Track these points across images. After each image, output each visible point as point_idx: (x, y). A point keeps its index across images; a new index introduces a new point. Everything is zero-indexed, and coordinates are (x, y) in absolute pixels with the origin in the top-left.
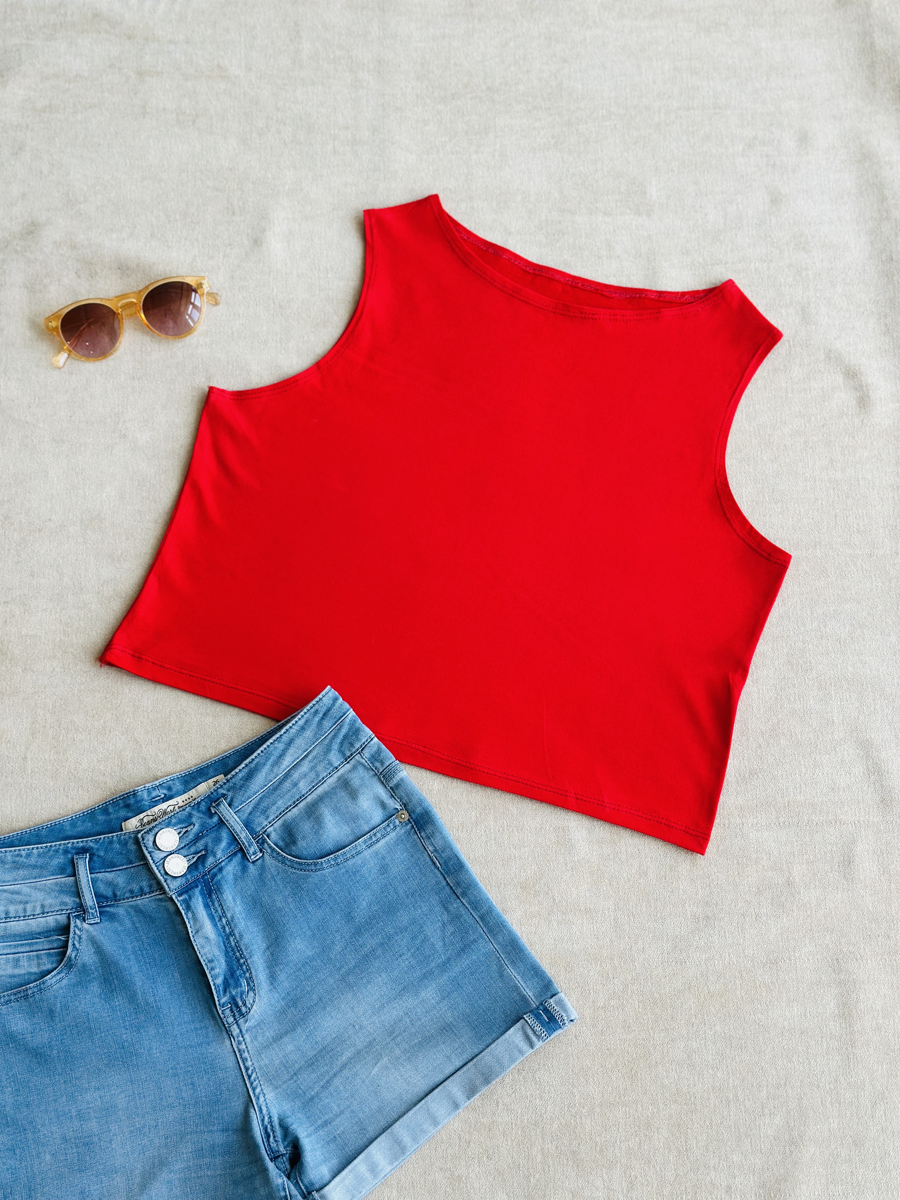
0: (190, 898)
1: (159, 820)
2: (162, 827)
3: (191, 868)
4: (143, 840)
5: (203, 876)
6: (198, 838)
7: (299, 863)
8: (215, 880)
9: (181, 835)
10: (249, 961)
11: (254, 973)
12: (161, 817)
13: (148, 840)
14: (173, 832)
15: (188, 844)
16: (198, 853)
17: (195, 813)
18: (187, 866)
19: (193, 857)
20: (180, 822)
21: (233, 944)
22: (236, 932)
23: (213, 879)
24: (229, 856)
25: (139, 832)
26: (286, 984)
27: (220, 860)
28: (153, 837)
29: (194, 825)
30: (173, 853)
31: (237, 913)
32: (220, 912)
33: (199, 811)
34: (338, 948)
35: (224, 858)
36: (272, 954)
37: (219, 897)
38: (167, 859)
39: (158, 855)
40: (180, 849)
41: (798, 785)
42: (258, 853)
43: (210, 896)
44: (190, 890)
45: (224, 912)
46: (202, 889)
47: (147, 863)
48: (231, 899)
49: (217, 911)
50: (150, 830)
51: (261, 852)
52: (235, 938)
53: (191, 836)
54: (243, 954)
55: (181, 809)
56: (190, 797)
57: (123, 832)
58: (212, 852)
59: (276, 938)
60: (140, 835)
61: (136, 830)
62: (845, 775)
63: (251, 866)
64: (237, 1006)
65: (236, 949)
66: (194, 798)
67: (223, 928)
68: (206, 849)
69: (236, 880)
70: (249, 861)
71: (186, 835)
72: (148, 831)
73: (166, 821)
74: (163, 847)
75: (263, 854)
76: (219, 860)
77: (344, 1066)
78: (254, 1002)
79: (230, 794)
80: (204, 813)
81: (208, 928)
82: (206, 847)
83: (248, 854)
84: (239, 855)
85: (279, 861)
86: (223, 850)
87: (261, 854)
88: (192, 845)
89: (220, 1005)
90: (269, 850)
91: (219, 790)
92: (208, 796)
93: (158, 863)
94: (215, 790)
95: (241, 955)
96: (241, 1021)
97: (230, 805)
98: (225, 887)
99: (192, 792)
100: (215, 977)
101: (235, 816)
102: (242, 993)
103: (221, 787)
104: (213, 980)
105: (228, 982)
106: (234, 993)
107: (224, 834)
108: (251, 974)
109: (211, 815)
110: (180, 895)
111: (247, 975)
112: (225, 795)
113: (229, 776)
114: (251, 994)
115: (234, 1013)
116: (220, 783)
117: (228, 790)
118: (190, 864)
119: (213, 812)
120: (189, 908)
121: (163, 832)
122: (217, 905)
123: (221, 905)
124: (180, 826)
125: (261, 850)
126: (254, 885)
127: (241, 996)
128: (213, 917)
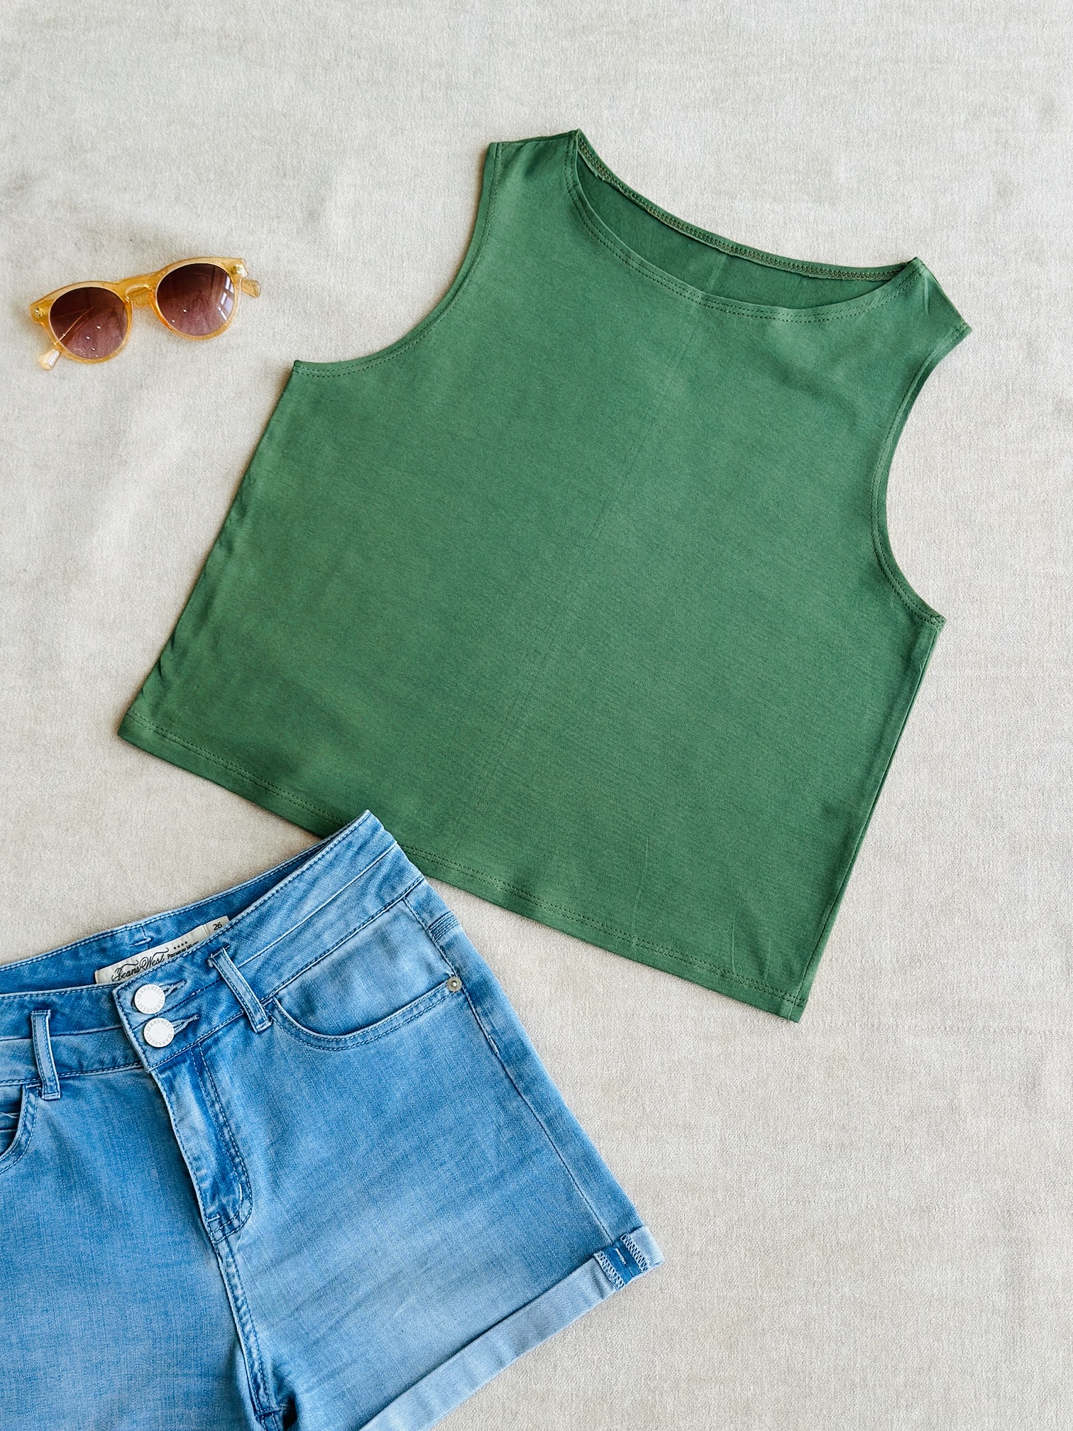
0: (175, 1076)
1: (142, 973)
2: (144, 982)
3: (179, 1037)
4: (119, 997)
5: (193, 1048)
6: (189, 999)
7: (317, 1039)
8: (209, 1053)
9: (168, 993)
10: (246, 1161)
11: (251, 1175)
12: (145, 967)
13: (125, 999)
14: (157, 990)
15: (176, 1006)
16: (189, 1018)
17: (186, 965)
18: (173, 1034)
19: (183, 1023)
20: (168, 976)
21: (227, 1137)
22: (231, 1122)
23: (206, 1051)
24: (228, 1024)
25: (115, 986)
26: (292, 1193)
27: (217, 1029)
28: (132, 996)
29: (186, 982)
30: (157, 1017)
31: (235, 1097)
32: (213, 1095)
33: (193, 964)
34: (362, 1149)
35: (221, 1026)
36: (276, 1154)
37: (213, 1076)
38: (148, 1024)
39: (137, 1019)
40: (165, 1012)
41: (973, 979)
42: (266, 1022)
43: (201, 1074)
44: (175, 1065)
45: (218, 1096)
46: (191, 1064)
47: (122, 1027)
48: (227, 1078)
49: (209, 1094)
50: (129, 985)
51: (270, 1021)
52: (231, 1130)
53: (181, 996)
54: (239, 1151)
55: (171, 959)
56: (184, 943)
57: (95, 986)
58: (207, 1018)
59: (284, 1132)
60: (115, 992)
61: (112, 983)
62: (1037, 969)
63: (256, 1037)
64: (228, 1218)
65: (231, 1145)
66: (188, 944)
67: (216, 1116)
69: (235, 1054)
70: (253, 1031)
71: (174, 993)
72: (125, 986)
73: (150, 975)
74: (143, 1008)
75: (272, 1024)
76: (215, 1028)
77: (359, 1304)
78: (250, 1214)
79: (234, 944)
80: (199, 967)
81: (196, 1115)
82: (200, 1010)
83: (253, 1022)
84: (242, 1023)
85: (292, 1034)
86: (221, 1016)
87: (270, 1024)
88: (181, 1008)
89: (205, 1215)
90: (280, 1019)
91: (220, 938)
92: (207, 944)
93: (136, 1029)
94: (215, 938)
95: (236, 1152)
96: (232, 1238)
97: (233, 958)
98: (221, 1063)
99: (187, 936)
100: (201, 1180)
101: (239, 973)
102: (235, 1202)
103: (224, 933)
104: (198, 1184)
105: (217, 1186)
106: (224, 1201)
107: (224, 995)
108: (248, 1177)
109: (208, 970)
110: (162, 1072)
111: (243, 1178)
112: (228, 944)
113: (234, 921)
114: (247, 1203)
115: (224, 1227)
116: (222, 929)
117: (232, 939)
118: (178, 1031)
119: (211, 966)
120: (172, 1089)
121: (145, 989)
122: (209, 1086)
123: (214, 1086)
124: (167, 982)
125: (270, 1019)
126: (259, 1063)
127: (234, 1205)
128: (204, 1101)
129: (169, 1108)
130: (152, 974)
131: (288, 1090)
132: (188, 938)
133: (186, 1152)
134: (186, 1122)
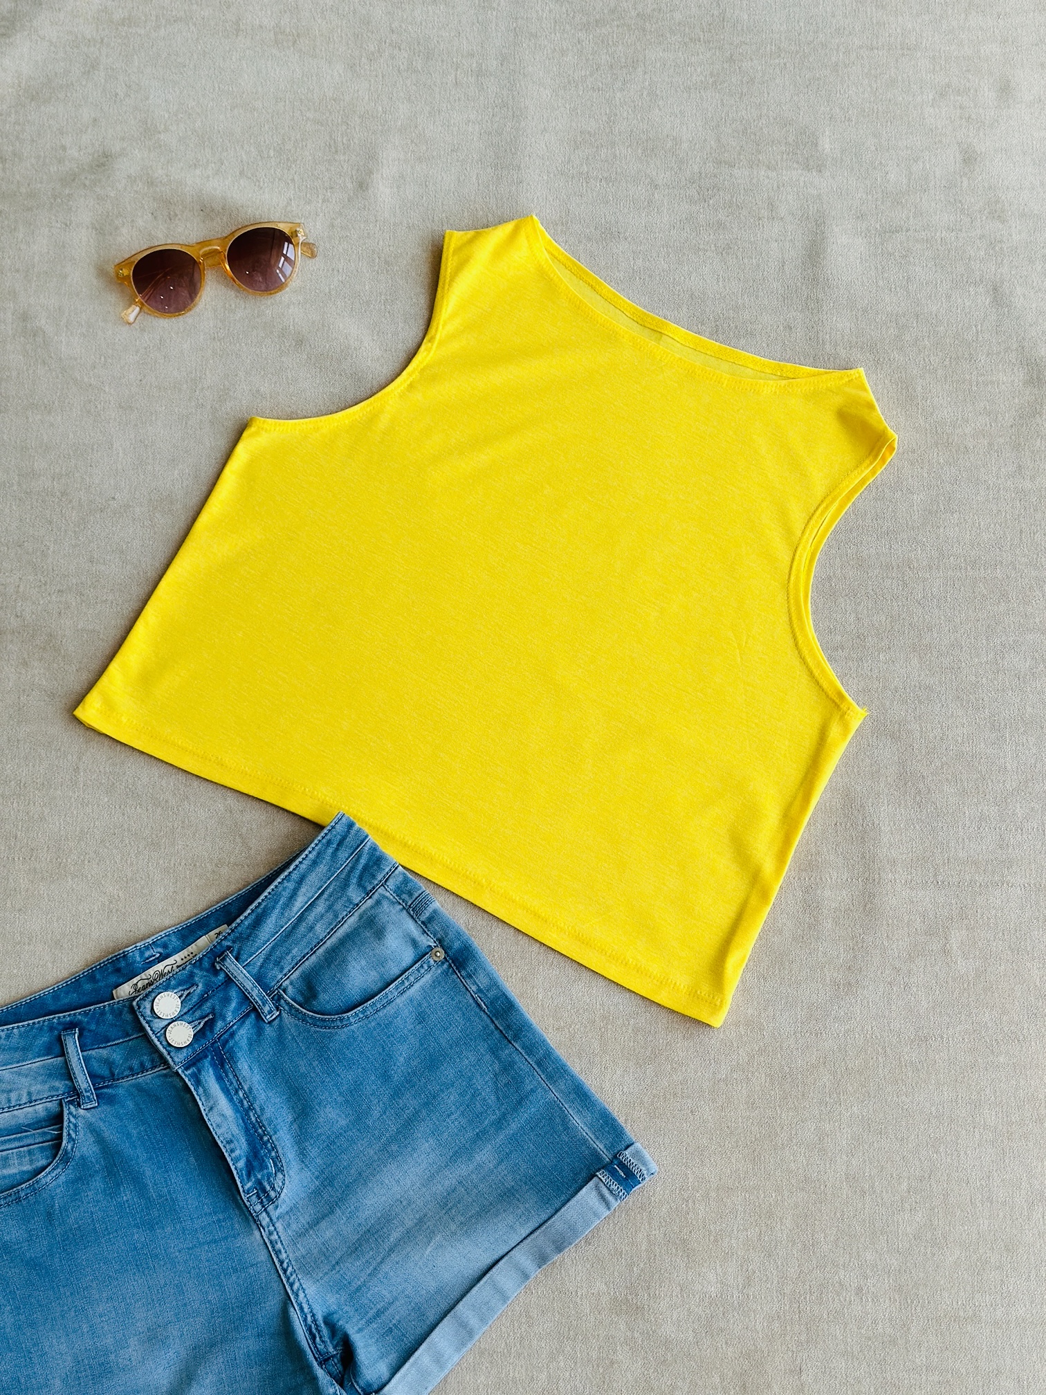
0: (199, 1071)
1: (156, 984)
2: (160, 991)
3: (197, 1036)
4: (139, 1008)
5: (213, 1043)
6: (203, 1000)
7: (322, 1020)
8: (227, 1047)
9: (182, 998)
10: (274, 1138)
11: (280, 1151)
12: (158, 979)
13: (145, 1008)
14: (173, 996)
15: (192, 1008)
16: (205, 1018)
17: (196, 971)
18: (193, 1034)
19: (200, 1023)
20: (181, 983)
21: (253, 1119)
22: (256, 1106)
23: (224, 1045)
24: (241, 1018)
26: (319, 1161)
27: (232, 1023)
28: (150, 1004)
29: (198, 986)
30: (175, 1021)
31: (256, 1083)
32: (235, 1084)
33: (201, 969)
34: (376, 1113)
35: (235, 1021)
36: (300, 1127)
37: (233, 1067)
38: (169, 1028)
39: (158, 1025)
40: (182, 1015)
42: (275, 1012)
43: (223, 1066)
44: (198, 1061)
45: (240, 1083)
46: (212, 1058)
47: (145, 1035)
48: (246, 1067)
49: (232, 1083)
50: (147, 996)
52: (256, 1113)
53: (195, 999)
54: (265, 1130)
55: (181, 968)
56: (189, 954)
57: (115, 1001)
58: (221, 1015)
59: (304, 1109)
60: (134, 1004)
61: (131, 996)
63: (267, 1027)
64: (265, 1191)
65: (257, 1126)
66: (194, 955)
67: (241, 1102)
68: (213, 1012)
69: (250, 1044)
70: (264, 1021)
71: (188, 997)
72: (143, 997)
74: (162, 1014)
75: (280, 1013)
76: (229, 1024)
77: (391, 1250)
78: (284, 1184)
79: (236, 947)
80: (207, 971)
81: (223, 1103)
82: (213, 1009)
83: (263, 1013)
84: (253, 1016)
85: (299, 1019)
86: (233, 1012)
87: (278, 1013)
88: (196, 1009)
89: (244, 1191)
90: (286, 1008)
91: (223, 942)
92: (211, 949)
93: (159, 1034)
94: (218, 943)
95: (264, 1131)
96: (271, 1208)
97: (237, 959)
98: (239, 1055)
99: (192, 947)
100: (236, 1160)
101: (245, 971)
102: (269, 1175)
103: (226, 937)
104: (233, 1164)
105: (251, 1164)
106: (259, 1177)
107: (233, 993)
108: (277, 1152)
109: (216, 972)
110: (187, 1069)
111: (273, 1154)
112: (231, 947)
113: (234, 925)
114: (280, 1176)
115: (262, 1200)
116: (224, 934)
117: (234, 942)
118: (196, 1031)
119: (218, 968)
120: (198, 1083)
121: (162, 997)
122: (231, 1076)
123: (235, 1075)
124: (180, 988)
125: (277, 1009)
126: (273, 1049)
127: (269, 1179)
128: (228, 1090)
129: (198, 1100)
130: (165, 984)
131: (303, 1069)
132: (192, 948)
133: (219, 1137)
134: (215, 1110)
